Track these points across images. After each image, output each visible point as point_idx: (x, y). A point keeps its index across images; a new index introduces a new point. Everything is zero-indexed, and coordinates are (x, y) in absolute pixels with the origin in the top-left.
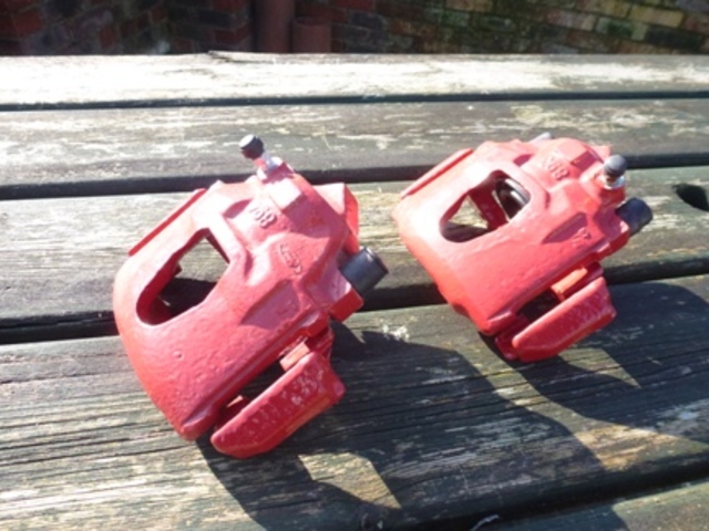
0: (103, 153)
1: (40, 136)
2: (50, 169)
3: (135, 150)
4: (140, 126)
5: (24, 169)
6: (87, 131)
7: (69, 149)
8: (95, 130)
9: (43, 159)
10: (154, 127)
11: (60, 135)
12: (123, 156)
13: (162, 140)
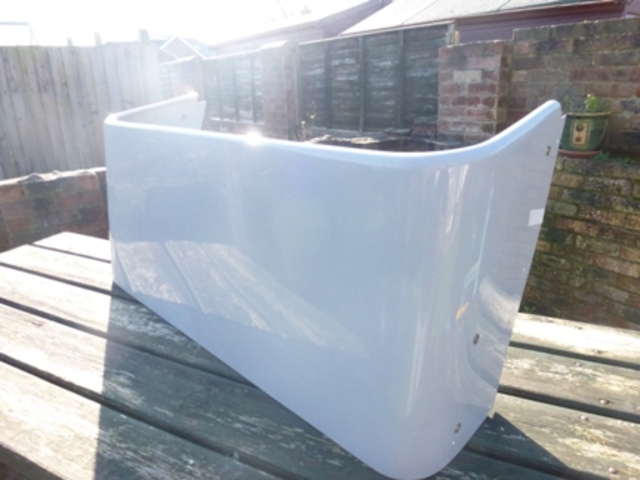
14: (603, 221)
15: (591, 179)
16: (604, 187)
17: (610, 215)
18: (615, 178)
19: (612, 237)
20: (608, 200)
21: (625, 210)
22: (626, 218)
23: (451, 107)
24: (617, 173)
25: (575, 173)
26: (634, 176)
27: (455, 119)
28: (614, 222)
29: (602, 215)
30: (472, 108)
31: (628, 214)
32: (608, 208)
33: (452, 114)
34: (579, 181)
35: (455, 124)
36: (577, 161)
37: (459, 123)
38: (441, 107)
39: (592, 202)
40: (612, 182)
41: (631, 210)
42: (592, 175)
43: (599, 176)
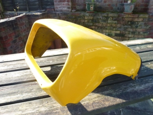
0: (18, 66)
1: (10, 65)
2: (12, 69)
3: (21, 65)
4: (22, 62)
5: (9, 69)
6: (16, 64)
7: (14, 66)
8: (17, 63)
9: (11, 68)
10: (24, 62)
11: (13, 64)
12: (20, 66)
13: (25, 64)
14: (98, 25)
15: (95, 17)
16: (98, 18)
17: (99, 24)
18: (99, 16)
19: (100, 28)
20: (99, 21)
21: (102, 22)
22: (102, 24)
23: (58, 3)
24: (100, 15)
25: (92, 16)
26: (103, 15)
27: (59, 6)
28: (100, 25)
29: (98, 24)
30: (64, 3)
31: (103, 23)
32: (99, 22)
33: (58, 5)
34: (92, 18)
35: (60, 7)
36: (92, 14)
37: (61, 7)
38: (55, 3)
39: (96, 22)
40: (99, 17)
41: (103, 22)
42: (95, 16)
43: (97, 16)
